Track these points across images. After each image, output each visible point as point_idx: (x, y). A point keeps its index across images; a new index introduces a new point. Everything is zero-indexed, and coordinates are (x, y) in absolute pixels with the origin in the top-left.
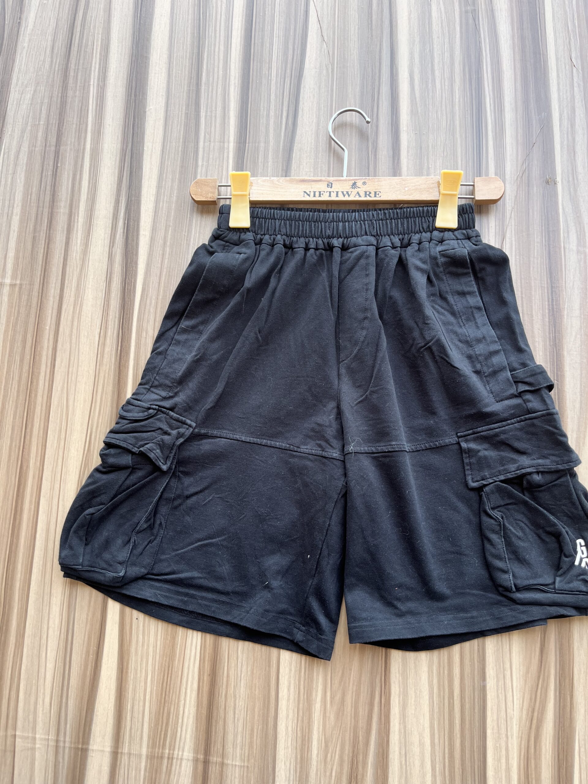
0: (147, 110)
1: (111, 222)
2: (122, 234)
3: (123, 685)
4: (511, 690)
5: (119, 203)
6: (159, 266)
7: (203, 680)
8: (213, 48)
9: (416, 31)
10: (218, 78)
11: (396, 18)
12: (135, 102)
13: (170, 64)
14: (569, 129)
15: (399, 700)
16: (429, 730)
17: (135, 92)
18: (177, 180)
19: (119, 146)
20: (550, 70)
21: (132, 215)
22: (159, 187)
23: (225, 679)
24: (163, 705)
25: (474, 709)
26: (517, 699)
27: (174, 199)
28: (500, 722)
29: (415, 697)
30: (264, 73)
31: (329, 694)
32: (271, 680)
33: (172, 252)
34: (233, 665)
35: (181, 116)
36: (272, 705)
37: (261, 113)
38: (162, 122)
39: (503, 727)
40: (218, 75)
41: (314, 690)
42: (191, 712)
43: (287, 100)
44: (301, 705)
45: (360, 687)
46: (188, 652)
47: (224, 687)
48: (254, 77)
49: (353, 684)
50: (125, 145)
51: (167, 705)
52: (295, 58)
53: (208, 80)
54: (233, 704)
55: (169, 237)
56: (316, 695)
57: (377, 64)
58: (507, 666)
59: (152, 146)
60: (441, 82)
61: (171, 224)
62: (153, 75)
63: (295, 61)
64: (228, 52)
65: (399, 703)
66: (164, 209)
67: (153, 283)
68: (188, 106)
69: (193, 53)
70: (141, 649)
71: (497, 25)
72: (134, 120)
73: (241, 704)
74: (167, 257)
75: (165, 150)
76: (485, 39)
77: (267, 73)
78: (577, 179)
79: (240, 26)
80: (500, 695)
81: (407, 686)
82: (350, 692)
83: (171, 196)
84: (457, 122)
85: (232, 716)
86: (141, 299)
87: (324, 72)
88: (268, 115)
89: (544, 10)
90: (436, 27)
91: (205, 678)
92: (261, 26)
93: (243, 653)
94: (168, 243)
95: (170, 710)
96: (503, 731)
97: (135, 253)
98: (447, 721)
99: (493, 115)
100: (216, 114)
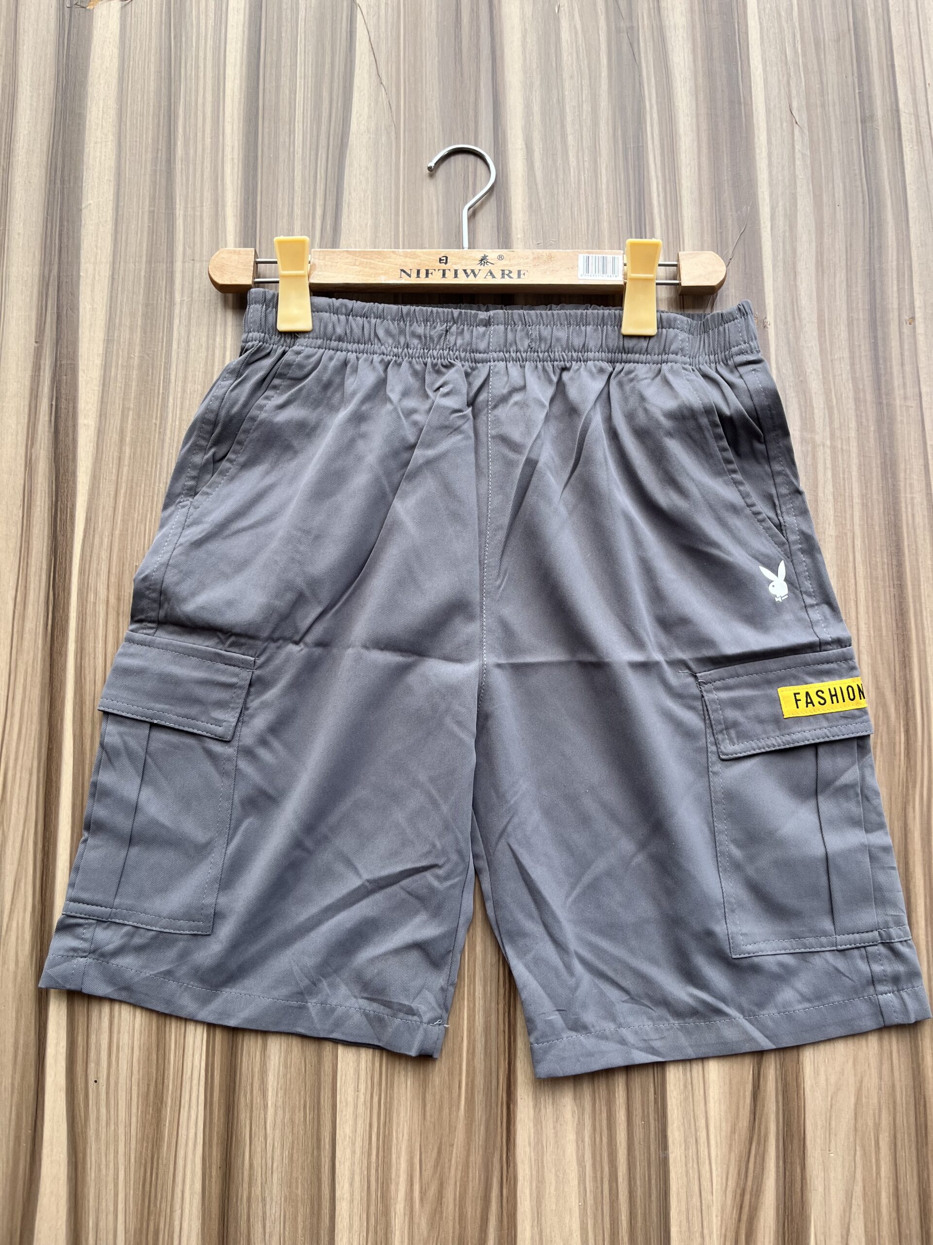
0: (83, 206)
1: (27, 403)
2: (47, 424)
3: (79, 1189)
4: (707, 1162)
5: (39, 369)
6: (114, 478)
7: (211, 1176)
8: (193, 98)
9: (535, 66)
10: (203, 150)
11: (501, 43)
12: (63, 193)
13: (120, 127)
14: (787, 234)
15: (531, 1189)
16: (578, 1233)
17: (62, 176)
18: (139, 329)
19: (36, 270)
20: (756, 132)
21: (63, 392)
22: (109, 341)
23: (246, 1173)
24: (146, 1217)
25: (650, 1196)
26: (717, 1176)
27: (136, 362)
28: (690, 1213)
29: (557, 1182)
30: (281, 140)
31: (417, 1187)
32: (323, 1170)
33: (134, 454)
34: (259, 1149)
35: (142, 218)
36: (326, 1211)
37: (280, 211)
38: (109, 227)
39: (696, 1221)
40: (203, 145)
41: (393, 1182)
42: (193, 1226)
43: (323, 187)
44: (372, 1208)
45: (468, 1173)
46: (183, 1131)
47: (246, 1186)
48: (266, 149)
49: (457, 1169)
50: (47, 268)
51: (152, 1218)
52: (334, 115)
53: (187, 153)
54: (260, 1213)
55: (129, 427)
56: (397, 1190)
57: (472, 125)
58: (702, 1123)
59: (94, 269)
60: (578, 156)
61: (132, 406)
62: (92, 145)
63: (333, 119)
64: (219, 103)
65: (531, 1194)
66: (119, 379)
67: (104, 508)
68: (153, 199)
69: (160, 107)
70: (104, 1130)
71: (670, 53)
72: (61, 225)
73: (274, 1210)
74: (126, 463)
75: (116, 277)
76: (649, 80)
77: (287, 139)
78: (800, 318)
79: (238, 58)
80: (691, 1171)
81: (543, 1167)
82: (452, 1182)
83: (129, 358)
84: (605, 225)
85: (260, 1230)
86: (85, 536)
87: (384, 138)
88: (291, 214)
89: (747, 26)
90: (567, 58)
91: (214, 1173)
92: (275, 59)
93: (274, 1129)
94: (128, 439)
95: (159, 1225)
96: (697, 1228)
97: (70, 457)
98: (608, 1218)
99: (663, 211)
100: (202, 211)
